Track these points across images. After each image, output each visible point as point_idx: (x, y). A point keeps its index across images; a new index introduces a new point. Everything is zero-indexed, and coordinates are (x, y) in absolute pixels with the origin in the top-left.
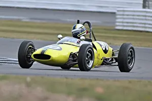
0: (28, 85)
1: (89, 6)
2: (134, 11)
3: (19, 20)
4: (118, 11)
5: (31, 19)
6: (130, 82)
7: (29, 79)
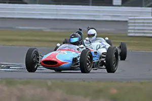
0: (49, 88)
2: (144, 19)
3: (41, 31)
4: (130, 19)
5: (51, 29)
6: (141, 83)
7: (49, 83)
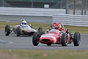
1: (39, 13)
4: (54, 16)
6: (60, 51)
